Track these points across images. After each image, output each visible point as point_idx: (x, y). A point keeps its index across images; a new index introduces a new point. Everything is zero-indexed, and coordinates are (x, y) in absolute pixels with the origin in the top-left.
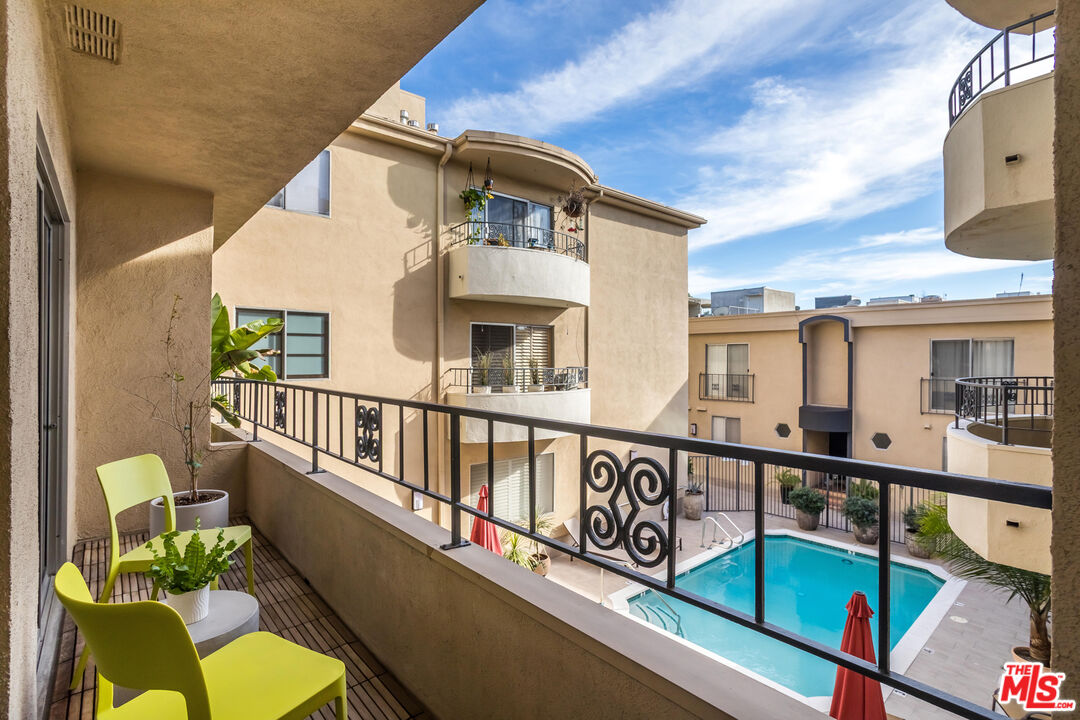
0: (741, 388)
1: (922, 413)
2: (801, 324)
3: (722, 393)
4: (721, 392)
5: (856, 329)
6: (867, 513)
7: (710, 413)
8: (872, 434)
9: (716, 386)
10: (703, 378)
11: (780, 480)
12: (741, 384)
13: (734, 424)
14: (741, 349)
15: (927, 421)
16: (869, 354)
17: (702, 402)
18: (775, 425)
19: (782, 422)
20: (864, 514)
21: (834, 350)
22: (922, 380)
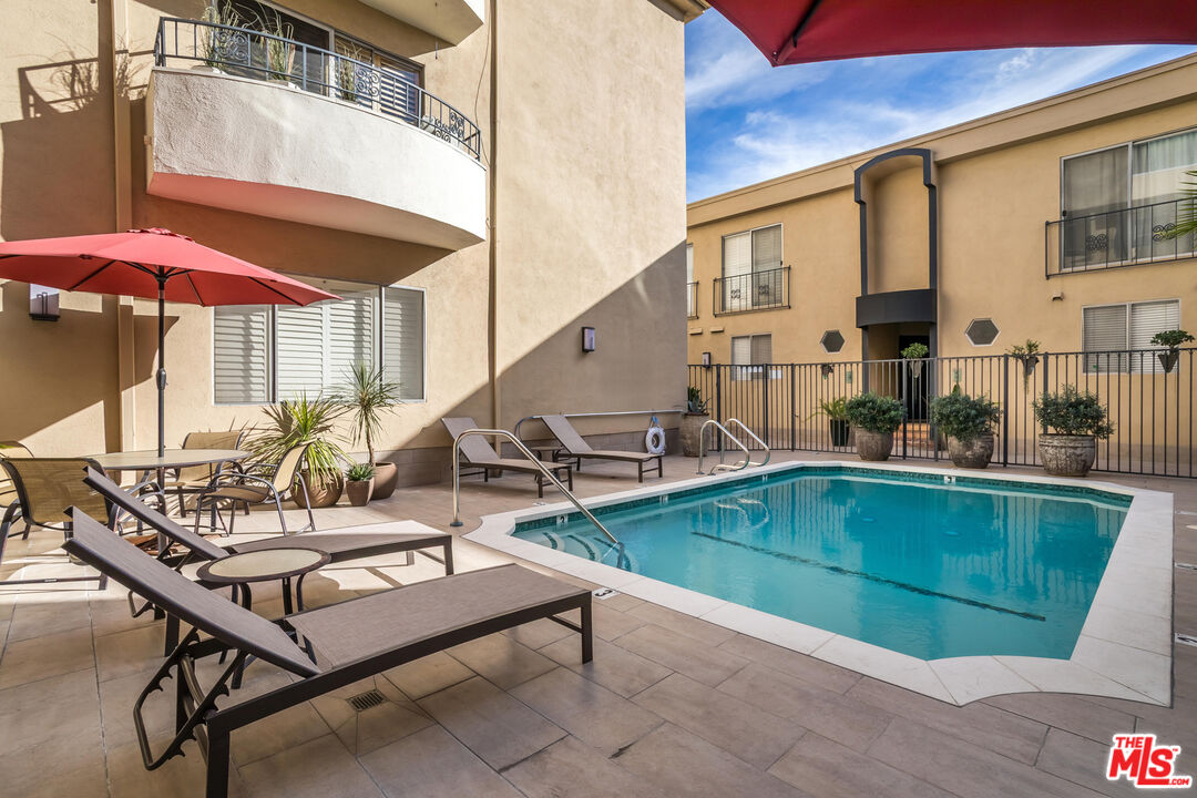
0: (772, 291)
1: (1048, 277)
2: (858, 173)
3: (745, 302)
4: (743, 302)
5: (941, 166)
6: (973, 412)
7: (729, 333)
8: (966, 324)
9: (736, 294)
10: (718, 285)
11: (829, 411)
12: (771, 286)
13: (762, 344)
14: (771, 234)
15: (1056, 287)
16: (964, 202)
17: (719, 319)
18: (821, 335)
19: (830, 329)
20: (969, 415)
21: (908, 203)
22: (1048, 224)
